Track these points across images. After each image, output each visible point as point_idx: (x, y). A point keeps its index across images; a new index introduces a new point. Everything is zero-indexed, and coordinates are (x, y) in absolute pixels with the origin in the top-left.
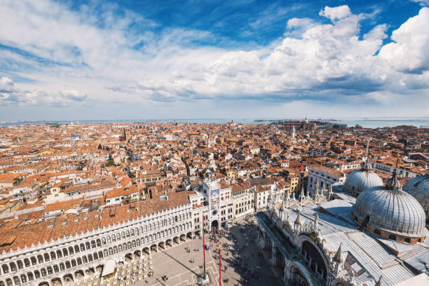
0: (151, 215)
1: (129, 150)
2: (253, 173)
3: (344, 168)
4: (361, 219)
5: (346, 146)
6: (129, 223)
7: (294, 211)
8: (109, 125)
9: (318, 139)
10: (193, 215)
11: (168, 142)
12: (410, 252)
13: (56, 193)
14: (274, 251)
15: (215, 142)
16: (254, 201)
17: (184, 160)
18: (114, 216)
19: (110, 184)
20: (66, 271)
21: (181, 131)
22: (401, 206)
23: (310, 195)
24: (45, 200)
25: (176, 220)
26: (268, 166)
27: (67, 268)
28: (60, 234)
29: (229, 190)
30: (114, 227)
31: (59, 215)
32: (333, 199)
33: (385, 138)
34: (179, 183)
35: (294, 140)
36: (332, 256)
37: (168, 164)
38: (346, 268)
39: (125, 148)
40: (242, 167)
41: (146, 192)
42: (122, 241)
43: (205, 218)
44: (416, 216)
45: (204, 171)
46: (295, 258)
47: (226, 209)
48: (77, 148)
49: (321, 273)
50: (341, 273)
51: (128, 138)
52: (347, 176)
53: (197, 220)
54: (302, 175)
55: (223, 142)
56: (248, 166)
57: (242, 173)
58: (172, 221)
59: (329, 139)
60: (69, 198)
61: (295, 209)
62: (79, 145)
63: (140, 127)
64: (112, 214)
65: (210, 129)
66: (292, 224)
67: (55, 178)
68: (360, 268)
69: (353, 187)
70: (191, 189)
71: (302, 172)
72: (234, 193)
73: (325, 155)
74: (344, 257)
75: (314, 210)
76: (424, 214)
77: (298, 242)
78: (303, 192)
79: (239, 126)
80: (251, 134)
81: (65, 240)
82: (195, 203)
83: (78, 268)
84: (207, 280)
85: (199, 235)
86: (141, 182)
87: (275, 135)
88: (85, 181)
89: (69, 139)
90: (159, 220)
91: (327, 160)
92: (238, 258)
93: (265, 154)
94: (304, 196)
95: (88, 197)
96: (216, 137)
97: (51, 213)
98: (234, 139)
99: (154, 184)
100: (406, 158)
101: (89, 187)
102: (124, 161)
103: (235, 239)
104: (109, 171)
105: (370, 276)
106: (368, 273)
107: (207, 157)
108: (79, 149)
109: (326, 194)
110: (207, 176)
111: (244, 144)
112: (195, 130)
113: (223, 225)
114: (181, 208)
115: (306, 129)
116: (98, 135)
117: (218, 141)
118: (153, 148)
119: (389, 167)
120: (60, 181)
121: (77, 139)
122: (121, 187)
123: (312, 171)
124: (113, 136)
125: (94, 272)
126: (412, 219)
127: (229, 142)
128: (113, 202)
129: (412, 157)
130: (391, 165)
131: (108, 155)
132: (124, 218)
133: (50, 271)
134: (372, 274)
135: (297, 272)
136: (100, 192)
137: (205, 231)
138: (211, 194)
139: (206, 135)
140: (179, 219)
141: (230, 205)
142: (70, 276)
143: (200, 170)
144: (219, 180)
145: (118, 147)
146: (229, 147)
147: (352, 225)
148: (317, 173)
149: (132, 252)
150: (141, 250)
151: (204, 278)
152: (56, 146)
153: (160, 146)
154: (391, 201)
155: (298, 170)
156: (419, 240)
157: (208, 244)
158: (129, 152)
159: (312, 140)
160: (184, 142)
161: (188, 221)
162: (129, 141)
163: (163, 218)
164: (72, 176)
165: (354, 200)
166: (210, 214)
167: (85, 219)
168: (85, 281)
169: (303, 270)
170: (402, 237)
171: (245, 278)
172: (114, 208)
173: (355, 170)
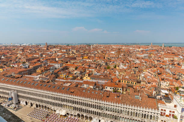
0: (128, 105)
6: (115, 105)
10: (160, 120)
13: (87, 76)
18: (108, 97)
19: (108, 79)
24: (83, 78)
28: (87, 96)
30: (108, 103)
58: (141, 117)
82: (163, 112)
86: (124, 83)
88: (98, 74)
90: (133, 111)
99: (132, 86)
102: (115, 68)
104: (108, 72)
116: (105, 51)
120: (89, 72)
124: (111, 52)
128: (108, 89)
152: (89, 55)
163: (136, 111)
167: (96, 93)
172: (109, 93)
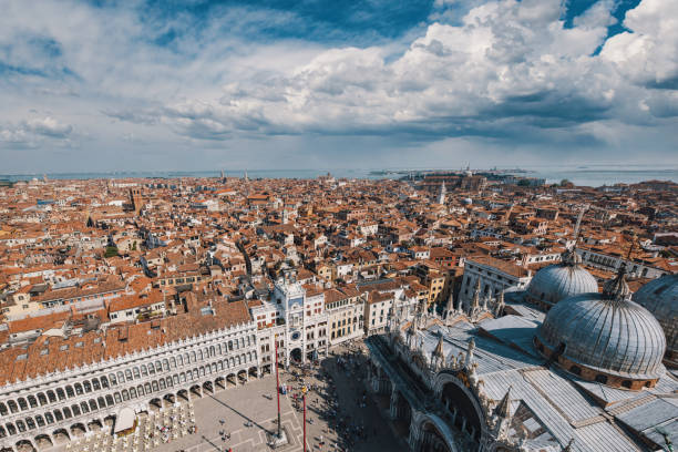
0: (188, 339)
1: (143, 228)
2: (363, 270)
3: (532, 260)
4: (550, 348)
5: (539, 220)
6: (151, 352)
7: (433, 334)
8: (102, 183)
9: (488, 208)
10: (258, 340)
11: (211, 213)
12: (627, 402)
13: (25, 302)
14: (394, 397)
15: (295, 213)
16: (364, 318)
17: (240, 246)
18: (125, 340)
19: (114, 288)
20: (57, 425)
21: (234, 193)
22: (625, 328)
23: (463, 307)
24: (7, 314)
25: (231, 348)
26: (391, 258)
27: (58, 420)
28: (39, 369)
29: (321, 299)
30: (128, 358)
31: (34, 339)
32: (505, 314)
33: (613, 205)
34: (234, 287)
35: (442, 209)
36: (493, 407)
37: (212, 254)
38: (514, 425)
39: (135, 224)
40: (345, 259)
41: (177, 302)
42: (143, 380)
43: (280, 344)
44: (649, 345)
45: (277, 266)
46: (429, 409)
47: (316, 331)
48: (50, 224)
49: (470, 432)
50: (506, 433)
51: (138, 207)
52: (533, 275)
53: (266, 348)
54: (452, 272)
55: (310, 212)
56: (355, 257)
57: (344, 270)
58: (223, 350)
59: (508, 208)
60: (47, 311)
61: (436, 331)
62: (53, 218)
63: (159, 187)
64: (122, 337)
65: (288, 188)
66: (428, 356)
67: (18, 277)
68: (538, 426)
69: (543, 295)
70: (254, 297)
71: (453, 267)
72: (329, 304)
73: (497, 237)
74: (512, 408)
75: (469, 332)
76: (664, 342)
77: (436, 384)
78: (451, 303)
79: (342, 184)
80: (363, 198)
81: (49, 378)
82: (262, 321)
83: (75, 420)
84: (284, 439)
85: (269, 371)
86: (167, 285)
87: (408, 200)
88: (71, 283)
89: (33, 208)
90: (202, 347)
91: (500, 247)
92: (335, 408)
93: (387, 235)
94: (452, 310)
95: (78, 310)
96: (299, 204)
97: (20, 335)
98: (330, 208)
99: (190, 289)
100: (647, 243)
101: (78, 292)
102: (134, 249)
103: (330, 377)
104: (111, 266)
105: (554, 439)
106: (551, 433)
107: (282, 241)
108: (53, 228)
109: (493, 307)
110: (283, 274)
111: (350, 216)
112: (259, 192)
113: (310, 356)
114: (238, 329)
115: (467, 188)
116: (84, 201)
117: (302, 212)
118: (184, 224)
119: (613, 258)
120: (28, 283)
121: (49, 208)
122: (133, 293)
123: (471, 267)
125: (101, 426)
126: (641, 351)
127: (322, 214)
128: (122, 317)
129: (659, 242)
130: (618, 255)
131: (106, 238)
132: (143, 344)
133: (32, 425)
134: (558, 436)
135: (432, 429)
136: (99, 301)
137: (280, 365)
138: (290, 305)
139: (280, 201)
140: (234, 347)
141: (322, 324)
142: (64, 432)
143: (270, 265)
144: (303, 282)
145: (121, 224)
146: (322, 223)
147: (532, 357)
148: (480, 270)
149: (161, 397)
150: (175, 393)
151: (279, 436)
152: (13, 222)
153: (196, 222)
154: (609, 320)
155: (445, 265)
156: (648, 384)
157: (284, 386)
158: (142, 232)
159: (476, 208)
160: (239, 214)
161: (251, 349)
162: (141, 213)
163: (208, 345)
164: (48, 274)
165: (541, 317)
166: (287, 338)
167: (78, 344)
168: (88, 440)
169: (442, 427)
170: (617, 379)
171: (345, 437)
172: (124, 329)
173: (551, 264)
